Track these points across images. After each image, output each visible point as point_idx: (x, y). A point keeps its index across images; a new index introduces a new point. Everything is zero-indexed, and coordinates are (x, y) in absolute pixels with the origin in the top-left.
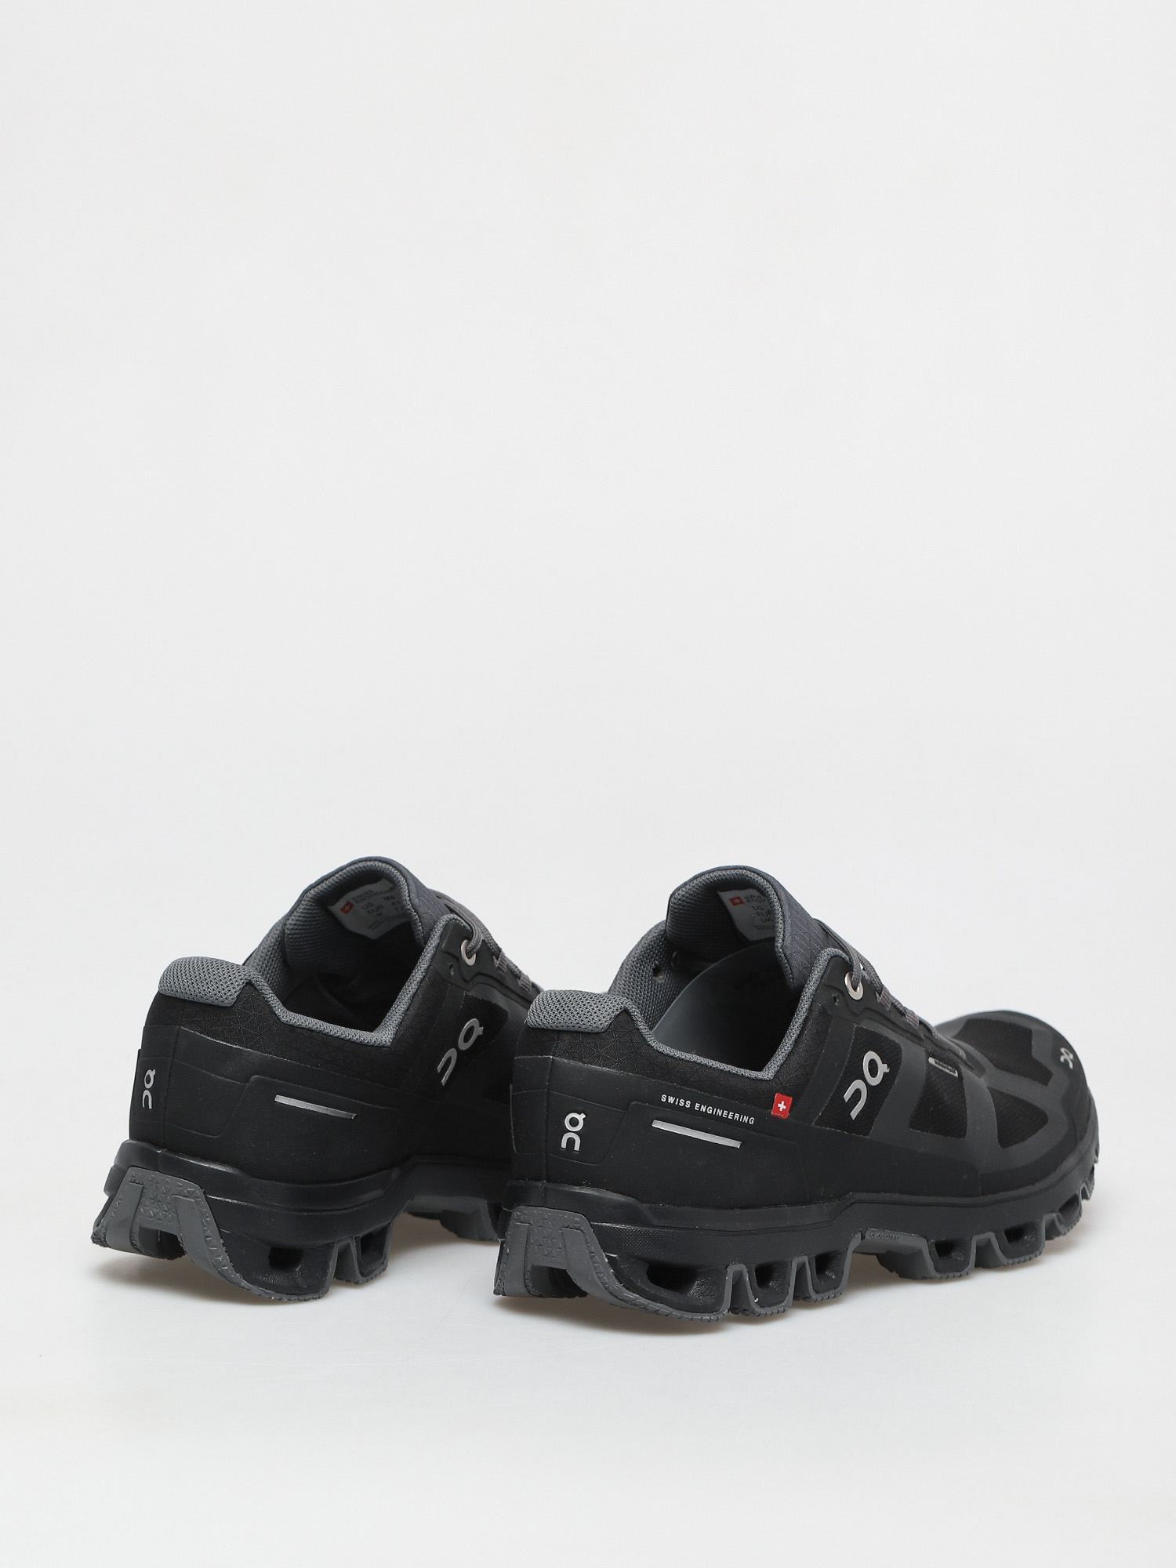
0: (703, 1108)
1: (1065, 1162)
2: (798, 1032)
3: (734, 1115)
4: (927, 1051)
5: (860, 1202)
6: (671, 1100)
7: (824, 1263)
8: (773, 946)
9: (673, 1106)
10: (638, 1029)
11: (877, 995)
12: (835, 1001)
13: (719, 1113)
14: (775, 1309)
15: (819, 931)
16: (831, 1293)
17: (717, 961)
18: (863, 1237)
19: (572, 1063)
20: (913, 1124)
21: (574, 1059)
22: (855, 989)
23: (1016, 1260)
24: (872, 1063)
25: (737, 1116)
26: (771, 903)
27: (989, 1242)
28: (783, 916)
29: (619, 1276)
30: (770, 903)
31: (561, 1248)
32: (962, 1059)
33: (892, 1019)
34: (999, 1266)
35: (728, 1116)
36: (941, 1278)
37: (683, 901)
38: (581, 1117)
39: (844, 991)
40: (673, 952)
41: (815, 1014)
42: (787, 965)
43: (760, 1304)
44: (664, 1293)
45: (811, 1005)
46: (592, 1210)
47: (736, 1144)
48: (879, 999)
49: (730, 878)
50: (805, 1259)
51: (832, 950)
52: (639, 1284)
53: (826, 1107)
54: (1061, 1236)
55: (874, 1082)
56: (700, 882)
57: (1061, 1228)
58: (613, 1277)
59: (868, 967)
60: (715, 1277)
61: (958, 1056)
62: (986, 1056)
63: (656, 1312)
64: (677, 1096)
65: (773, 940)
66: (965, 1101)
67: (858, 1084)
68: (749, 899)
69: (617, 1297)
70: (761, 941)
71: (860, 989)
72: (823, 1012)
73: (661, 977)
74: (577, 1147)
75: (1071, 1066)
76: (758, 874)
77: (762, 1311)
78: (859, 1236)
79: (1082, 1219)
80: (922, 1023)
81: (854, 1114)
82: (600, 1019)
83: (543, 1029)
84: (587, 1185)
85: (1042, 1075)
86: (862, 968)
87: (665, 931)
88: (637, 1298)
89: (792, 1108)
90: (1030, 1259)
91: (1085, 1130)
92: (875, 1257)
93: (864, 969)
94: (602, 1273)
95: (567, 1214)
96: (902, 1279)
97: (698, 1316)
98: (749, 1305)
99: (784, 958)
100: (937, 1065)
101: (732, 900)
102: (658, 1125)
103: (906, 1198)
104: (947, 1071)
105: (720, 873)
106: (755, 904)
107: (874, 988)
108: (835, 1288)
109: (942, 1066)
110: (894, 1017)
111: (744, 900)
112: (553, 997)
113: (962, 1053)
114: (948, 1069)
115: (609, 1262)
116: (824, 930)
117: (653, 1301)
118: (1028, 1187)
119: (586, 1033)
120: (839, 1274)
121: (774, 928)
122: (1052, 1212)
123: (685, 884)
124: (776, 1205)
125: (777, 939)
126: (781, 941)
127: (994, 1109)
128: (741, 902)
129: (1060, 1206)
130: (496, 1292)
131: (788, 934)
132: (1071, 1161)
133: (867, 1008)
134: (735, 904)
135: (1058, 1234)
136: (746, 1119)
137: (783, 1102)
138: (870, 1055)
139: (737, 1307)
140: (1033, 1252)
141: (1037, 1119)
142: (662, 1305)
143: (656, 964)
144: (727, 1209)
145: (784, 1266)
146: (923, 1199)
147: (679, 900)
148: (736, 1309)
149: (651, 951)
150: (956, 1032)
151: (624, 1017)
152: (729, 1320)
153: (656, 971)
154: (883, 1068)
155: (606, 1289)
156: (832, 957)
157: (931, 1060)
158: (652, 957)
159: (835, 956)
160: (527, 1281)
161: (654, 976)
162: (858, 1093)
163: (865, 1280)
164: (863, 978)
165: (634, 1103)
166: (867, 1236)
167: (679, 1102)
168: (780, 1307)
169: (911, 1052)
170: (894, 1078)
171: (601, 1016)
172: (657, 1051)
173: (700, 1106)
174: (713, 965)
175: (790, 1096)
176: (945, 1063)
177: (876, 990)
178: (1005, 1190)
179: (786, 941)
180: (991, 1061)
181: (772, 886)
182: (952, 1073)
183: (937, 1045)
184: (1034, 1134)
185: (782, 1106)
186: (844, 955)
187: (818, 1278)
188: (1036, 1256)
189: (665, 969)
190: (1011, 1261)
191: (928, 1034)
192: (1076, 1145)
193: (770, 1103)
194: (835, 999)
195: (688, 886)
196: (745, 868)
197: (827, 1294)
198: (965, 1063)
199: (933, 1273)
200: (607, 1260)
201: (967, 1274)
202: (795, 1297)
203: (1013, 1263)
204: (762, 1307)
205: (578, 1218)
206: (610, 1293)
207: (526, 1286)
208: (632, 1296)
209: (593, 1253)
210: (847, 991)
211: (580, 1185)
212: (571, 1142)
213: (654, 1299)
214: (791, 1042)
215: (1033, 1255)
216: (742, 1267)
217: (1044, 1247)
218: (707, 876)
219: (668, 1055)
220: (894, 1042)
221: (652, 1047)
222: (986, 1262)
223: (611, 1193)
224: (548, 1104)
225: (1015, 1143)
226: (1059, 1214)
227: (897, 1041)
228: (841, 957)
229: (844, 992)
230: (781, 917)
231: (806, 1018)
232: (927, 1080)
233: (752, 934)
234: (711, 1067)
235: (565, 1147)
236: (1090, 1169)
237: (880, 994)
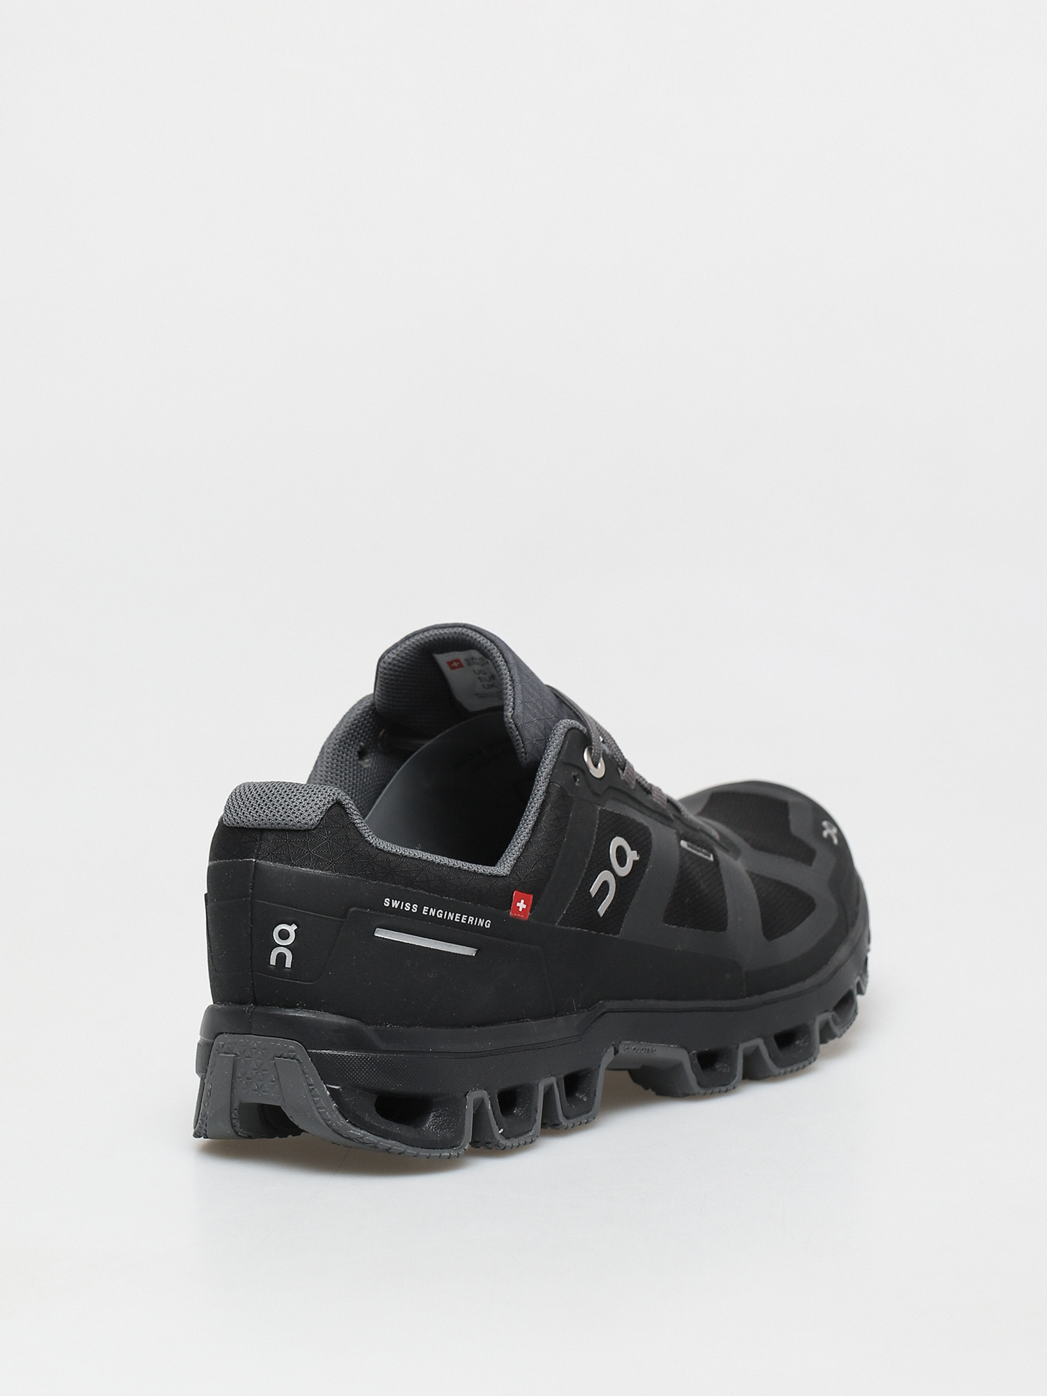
0: (432, 912)
1: (837, 953)
2: (535, 818)
3: (468, 918)
4: (678, 834)
5: (612, 1011)
6: (395, 904)
7: (575, 1083)
8: (502, 716)
9: (398, 911)
10: (354, 824)
11: (620, 771)
12: (576, 781)
13: (451, 916)
14: (522, 1140)
15: (551, 697)
16: (583, 1118)
17: (433, 737)
18: (616, 1052)
19: (279, 865)
20: (668, 919)
21: (281, 861)
22: (596, 766)
23: (789, 1069)
24: (620, 851)
25: (471, 919)
26: (496, 666)
27: (757, 1051)
28: (512, 680)
29: (344, 1111)
30: (495, 668)
31: (274, 1082)
32: (715, 841)
33: (639, 799)
34: (769, 1076)
35: (460, 919)
36: (705, 1094)
37: (394, 665)
38: (292, 929)
39: (586, 770)
40: (380, 731)
41: (553, 798)
42: (518, 737)
43: (506, 1136)
44: (397, 1128)
45: (548, 787)
46: (306, 1035)
47: (469, 951)
48: (623, 775)
49: (448, 638)
50: (553, 1080)
51: (566, 722)
52: (367, 1119)
53: (571, 904)
54: (837, 1039)
55: (624, 871)
56: (413, 643)
57: (836, 1029)
58: (337, 1112)
59: (608, 739)
60: (453, 1106)
61: (712, 837)
62: (739, 835)
63: (388, 1150)
64: (402, 899)
65: (500, 709)
66: (723, 889)
67: (605, 876)
68: (470, 661)
69: (341, 1135)
70: (482, 712)
71: (601, 765)
72: (563, 794)
73: (367, 761)
74: (288, 964)
75: (836, 841)
76: (480, 633)
77: (508, 1143)
78: (612, 1050)
79: (858, 1018)
80: (669, 801)
81: (602, 910)
82: (310, 813)
83: (243, 827)
84: (303, 1007)
85: (805, 854)
86: (602, 740)
87: (373, 704)
88: (365, 1136)
89: (533, 907)
90: (804, 1067)
91: (856, 914)
92: (626, 1073)
93: (603, 742)
94: (323, 1108)
95: (280, 1042)
96: (658, 1097)
97: (436, 1153)
98: (493, 1137)
99: (515, 729)
100: (690, 849)
101: (450, 663)
102: (381, 933)
103: (663, 1004)
104: (700, 854)
105: (436, 631)
106: (477, 668)
107: (616, 763)
108: (588, 1112)
109: (696, 850)
110: (640, 795)
111: (463, 662)
112: (253, 790)
113: (714, 833)
114: (703, 853)
115: (330, 1095)
116: (557, 697)
117: (384, 1138)
118: (798, 984)
119: (294, 830)
120: (591, 1095)
121: (500, 695)
122: (826, 1011)
123: (396, 646)
124: (518, 1020)
125: (506, 707)
126: (511, 709)
127: (756, 896)
128: (461, 666)
129: (834, 1003)
130: (197, 1135)
131: (518, 701)
132: (843, 951)
133: (610, 788)
134: (453, 668)
135: (833, 1036)
136: (481, 922)
137: (522, 901)
138: (618, 841)
139: (478, 1139)
140: (806, 1059)
141: (804, 904)
142: (394, 1142)
143: (361, 746)
144: (462, 1027)
145: (529, 1090)
146: (681, 1004)
147: (390, 663)
148: (477, 1142)
149: (355, 731)
150: (700, 808)
151: (337, 809)
152: (469, 1154)
153: (362, 754)
154: (632, 856)
155: (328, 1126)
156: (568, 730)
157: (684, 844)
158: (356, 738)
159: (572, 729)
160: (234, 1121)
161: (359, 760)
162: (605, 885)
163: (620, 1101)
164: (604, 751)
165: (352, 909)
166: (621, 1051)
167: (404, 906)
168: (527, 1138)
169: (661, 835)
170: (645, 866)
171: (311, 810)
172: (377, 848)
173: (429, 910)
174: (428, 743)
175: (530, 894)
176: (698, 846)
177: (619, 766)
178: (773, 989)
179: (515, 710)
180: (746, 840)
181: (497, 647)
182: (706, 857)
183: (687, 826)
184: (801, 922)
185: (521, 905)
186: (582, 727)
187: (568, 1102)
188: (810, 1063)
189: (372, 752)
190: (782, 1071)
191: (677, 814)
192: (847, 932)
193: (509, 903)
194: (575, 777)
195: (399, 648)
196: (464, 626)
197: (579, 1119)
198: (720, 846)
199: (696, 1088)
200: (328, 1093)
201: (734, 1088)
202: (543, 1125)
203: (785, 1073)
204: (508, 1138)
205: (293, 1045)
206: (333, 1130)
207: (233, 1126)
208: (360, 1133)
209: (312, 1085)
210: (588, 769)
211: (293, 1007)
212: (281, 957)
213: (385, 1135)
214: (527, 830)
215: (806, 1063)
216: (483, 1094)
217: (819, 1052)
218: (421, 636)
219: (389, 852)
220: (642, 824)
221: (371, 844)
222: (755, 1073)
223: (330, 1015)
224: (252, 915)
225: (781, 935)
226: (833, 1013)
227: (645, 824)
228: (578, 729)
229: (584, 770)
230: (510, 683)
231: (544, 801)
232: (681, 867)
233: (472, 704)
234: (438, 864)
235: (274, 964)
236: (864, 959)
237: (623, 770)
